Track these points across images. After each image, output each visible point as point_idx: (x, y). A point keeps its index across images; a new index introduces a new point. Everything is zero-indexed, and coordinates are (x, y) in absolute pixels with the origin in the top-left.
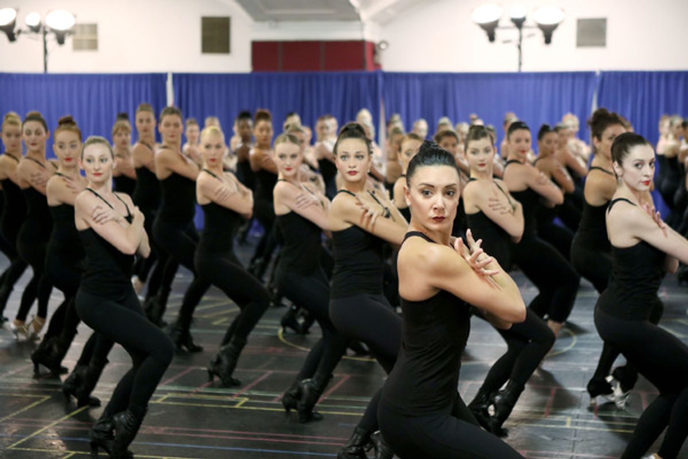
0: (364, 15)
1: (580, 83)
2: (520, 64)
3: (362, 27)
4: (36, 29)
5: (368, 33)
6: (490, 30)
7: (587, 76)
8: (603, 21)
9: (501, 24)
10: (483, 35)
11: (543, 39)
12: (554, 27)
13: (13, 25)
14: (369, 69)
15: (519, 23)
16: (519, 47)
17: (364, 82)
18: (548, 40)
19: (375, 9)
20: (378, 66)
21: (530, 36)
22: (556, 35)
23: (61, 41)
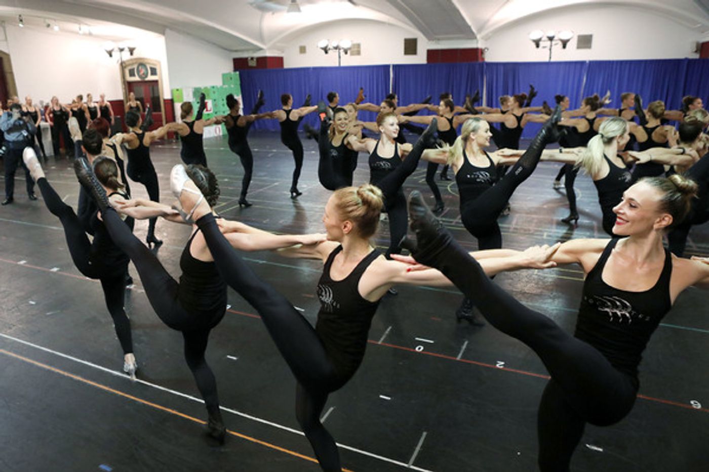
0: (478, 37)
1: (578, 66)
2: (550, 58)
3: (477, 42)
4: (336, 48)
5: (480, 45)
6: (537, 43)
7: (582, 63)
8: (591, 36)
9: (543, 39)
10: (534, 45)
11: (562, 46)
12: (568, 41)
13: (326, 47)
14: (480, 61)
15: (551, 39)
16: (550, 50)
17: (477, 67)
18: (564, 47)
19: (484, 33)
20: (483, 59)
21: (556, 44)
22: (568, 45)
23: (346, 53)
